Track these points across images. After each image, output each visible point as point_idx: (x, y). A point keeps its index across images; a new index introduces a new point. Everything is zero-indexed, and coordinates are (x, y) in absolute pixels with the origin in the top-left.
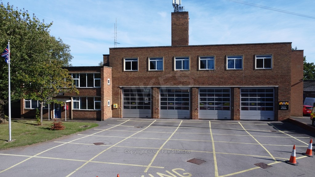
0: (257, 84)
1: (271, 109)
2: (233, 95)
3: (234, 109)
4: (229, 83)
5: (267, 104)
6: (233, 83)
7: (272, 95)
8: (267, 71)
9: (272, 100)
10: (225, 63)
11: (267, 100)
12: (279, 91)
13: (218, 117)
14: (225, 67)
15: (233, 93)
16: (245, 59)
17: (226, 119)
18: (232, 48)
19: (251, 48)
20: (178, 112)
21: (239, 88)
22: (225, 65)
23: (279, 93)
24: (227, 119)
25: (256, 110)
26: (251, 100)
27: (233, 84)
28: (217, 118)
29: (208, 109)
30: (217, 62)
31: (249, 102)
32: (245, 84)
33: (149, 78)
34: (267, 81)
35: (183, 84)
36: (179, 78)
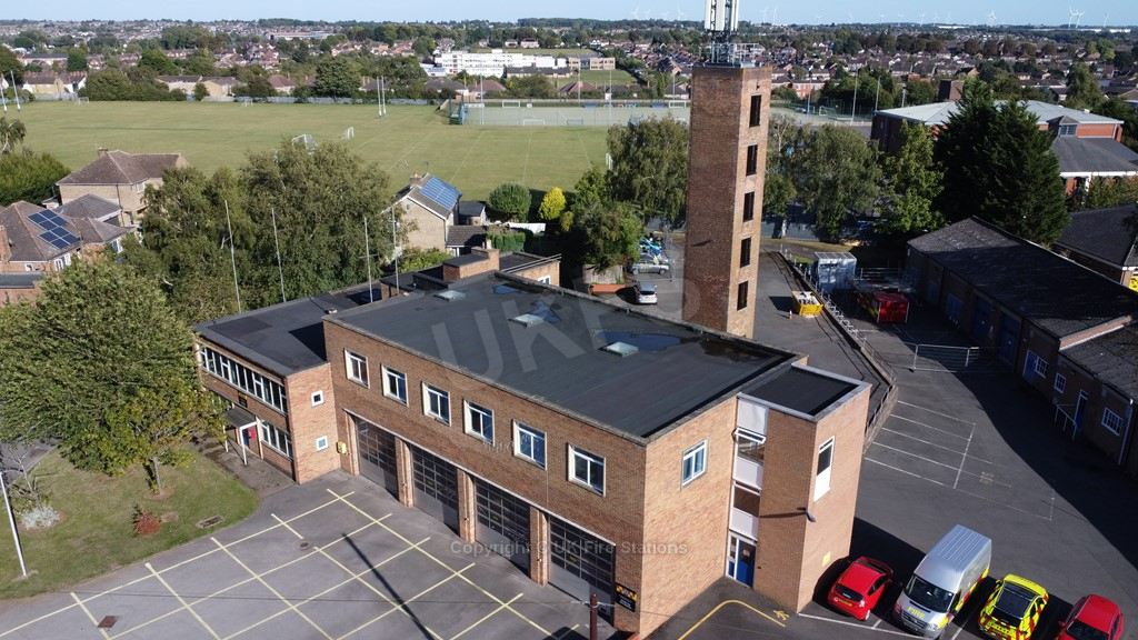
0: (574, 519)
2: (530, 520)
3: (531, 554)
4: (520, 490)
6: (528, 493)
8: (594, 496)
10: (512, 439)
11: (600, 563)
12: (617, 557)
14: (512, 448)
15: (530, 516)
16: (550, 445)
17: (523, 566)
18: (523, 406)
19: (561, 422)
20: (442, 508)
22: (511, 443)
23: (617, 563)
24: (525, 567)
25: (579, 576)
27: (529, 497)
29: (491, 527)
30: (497, 426)
32: (551, 507)
33: (386, 410)
34: (593, 520)
35: (440, 450)
36: (433, 434)
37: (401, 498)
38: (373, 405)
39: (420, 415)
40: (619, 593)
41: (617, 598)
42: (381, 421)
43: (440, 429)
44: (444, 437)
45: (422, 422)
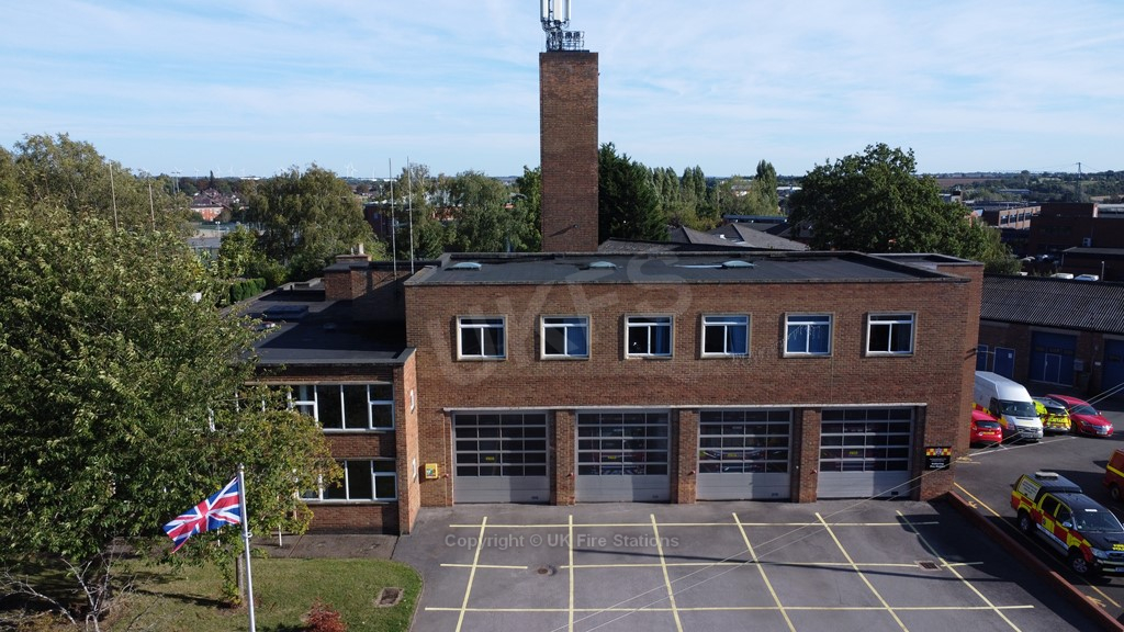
0: (869, 399)
1: (901, 466)
2: (801, 429)
3: (802, 470)
4: (789, 397)
5: (892, 453)
6: (801, 396)
7: (906, 428)
8: (898, 361)
9: (905, 440)
10: (781, 336)
11: (893, 440)
12: (928, 417)
13: (754, 491)
14: (780, 349)
15: (801, 424)
16: (840, 324)
17: (775, 497)
18: (800, 292)
19: (858, 293)
20: (634, 482)
21: (817, 410)
22: (779, 344)
23: (927, 425)
24: (779, 497)
25: (862, 469)
26: (850, 441)
27: (803, 400)
28: (750, 496)
29: (724, 471)
30: (756, 333)
31: (843, 447)
32: (836, 399)
33: (541, 380)
34: (896, 388)
35: (651, 399)
36: (639, 381)
37: (559, 499)
38: (512, 383)
39: (616, 363)
40: (932, 456)
41: (927, 463)
42: (529, 401)
43: (649, 371)
44: (657, 378)
45: (618, 369)
